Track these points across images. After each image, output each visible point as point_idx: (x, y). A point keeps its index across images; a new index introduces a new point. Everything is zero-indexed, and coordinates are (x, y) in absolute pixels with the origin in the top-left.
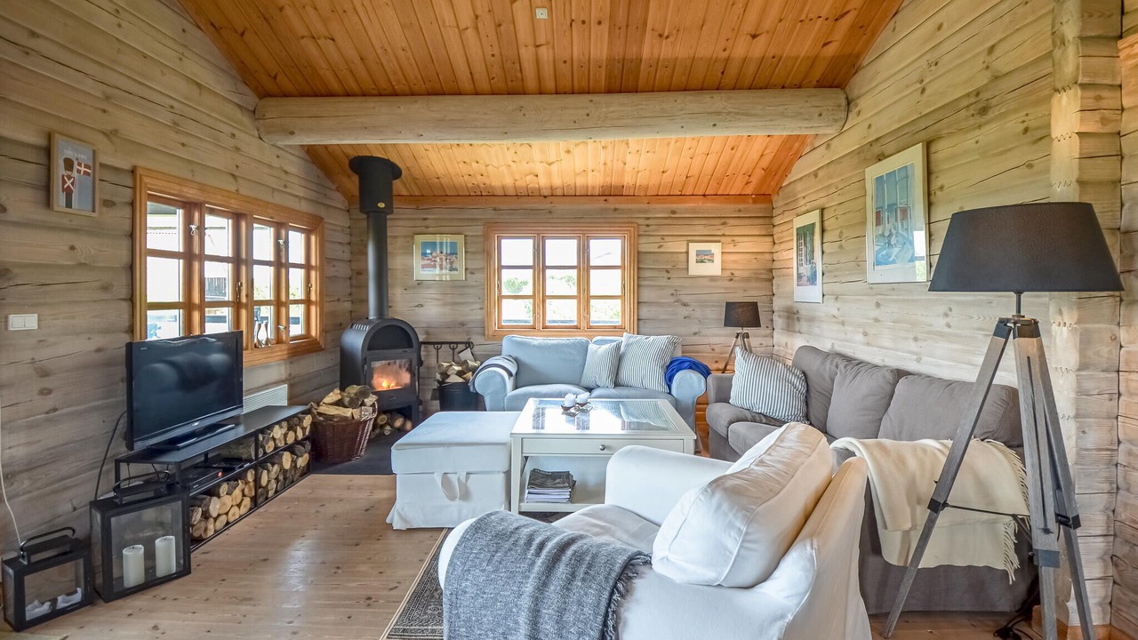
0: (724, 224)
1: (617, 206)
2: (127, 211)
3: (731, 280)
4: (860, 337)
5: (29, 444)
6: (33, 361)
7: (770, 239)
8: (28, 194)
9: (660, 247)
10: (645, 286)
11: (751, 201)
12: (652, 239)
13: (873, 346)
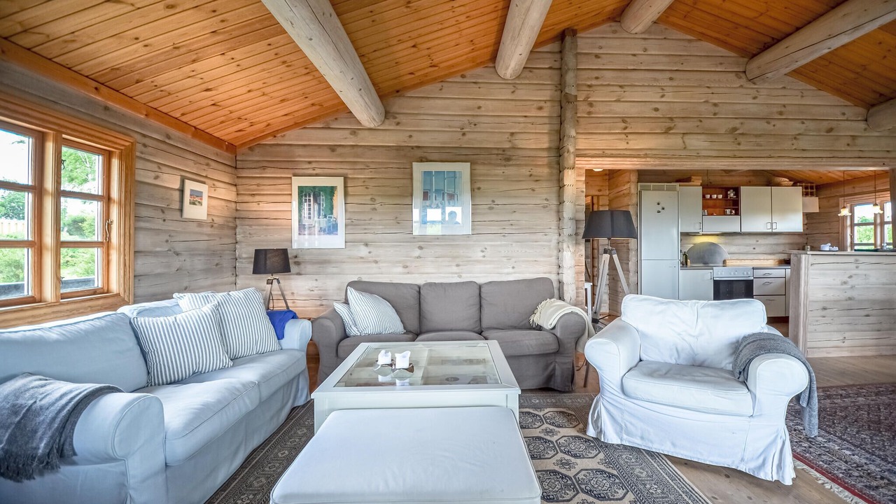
0: (208, 165)
1: (110, 104)
3: (212, 226)
4: (400, 269)
7: (234, 189)
9: (157, 178)
10: (141, 229)
11: (225, 147)
12: (149, 166)
13: (413, 273)
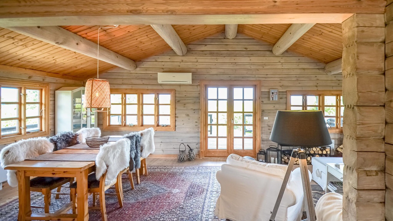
2: (285, 99)
5: (266, 137)
6: (267, 124)
8: (267, 99)
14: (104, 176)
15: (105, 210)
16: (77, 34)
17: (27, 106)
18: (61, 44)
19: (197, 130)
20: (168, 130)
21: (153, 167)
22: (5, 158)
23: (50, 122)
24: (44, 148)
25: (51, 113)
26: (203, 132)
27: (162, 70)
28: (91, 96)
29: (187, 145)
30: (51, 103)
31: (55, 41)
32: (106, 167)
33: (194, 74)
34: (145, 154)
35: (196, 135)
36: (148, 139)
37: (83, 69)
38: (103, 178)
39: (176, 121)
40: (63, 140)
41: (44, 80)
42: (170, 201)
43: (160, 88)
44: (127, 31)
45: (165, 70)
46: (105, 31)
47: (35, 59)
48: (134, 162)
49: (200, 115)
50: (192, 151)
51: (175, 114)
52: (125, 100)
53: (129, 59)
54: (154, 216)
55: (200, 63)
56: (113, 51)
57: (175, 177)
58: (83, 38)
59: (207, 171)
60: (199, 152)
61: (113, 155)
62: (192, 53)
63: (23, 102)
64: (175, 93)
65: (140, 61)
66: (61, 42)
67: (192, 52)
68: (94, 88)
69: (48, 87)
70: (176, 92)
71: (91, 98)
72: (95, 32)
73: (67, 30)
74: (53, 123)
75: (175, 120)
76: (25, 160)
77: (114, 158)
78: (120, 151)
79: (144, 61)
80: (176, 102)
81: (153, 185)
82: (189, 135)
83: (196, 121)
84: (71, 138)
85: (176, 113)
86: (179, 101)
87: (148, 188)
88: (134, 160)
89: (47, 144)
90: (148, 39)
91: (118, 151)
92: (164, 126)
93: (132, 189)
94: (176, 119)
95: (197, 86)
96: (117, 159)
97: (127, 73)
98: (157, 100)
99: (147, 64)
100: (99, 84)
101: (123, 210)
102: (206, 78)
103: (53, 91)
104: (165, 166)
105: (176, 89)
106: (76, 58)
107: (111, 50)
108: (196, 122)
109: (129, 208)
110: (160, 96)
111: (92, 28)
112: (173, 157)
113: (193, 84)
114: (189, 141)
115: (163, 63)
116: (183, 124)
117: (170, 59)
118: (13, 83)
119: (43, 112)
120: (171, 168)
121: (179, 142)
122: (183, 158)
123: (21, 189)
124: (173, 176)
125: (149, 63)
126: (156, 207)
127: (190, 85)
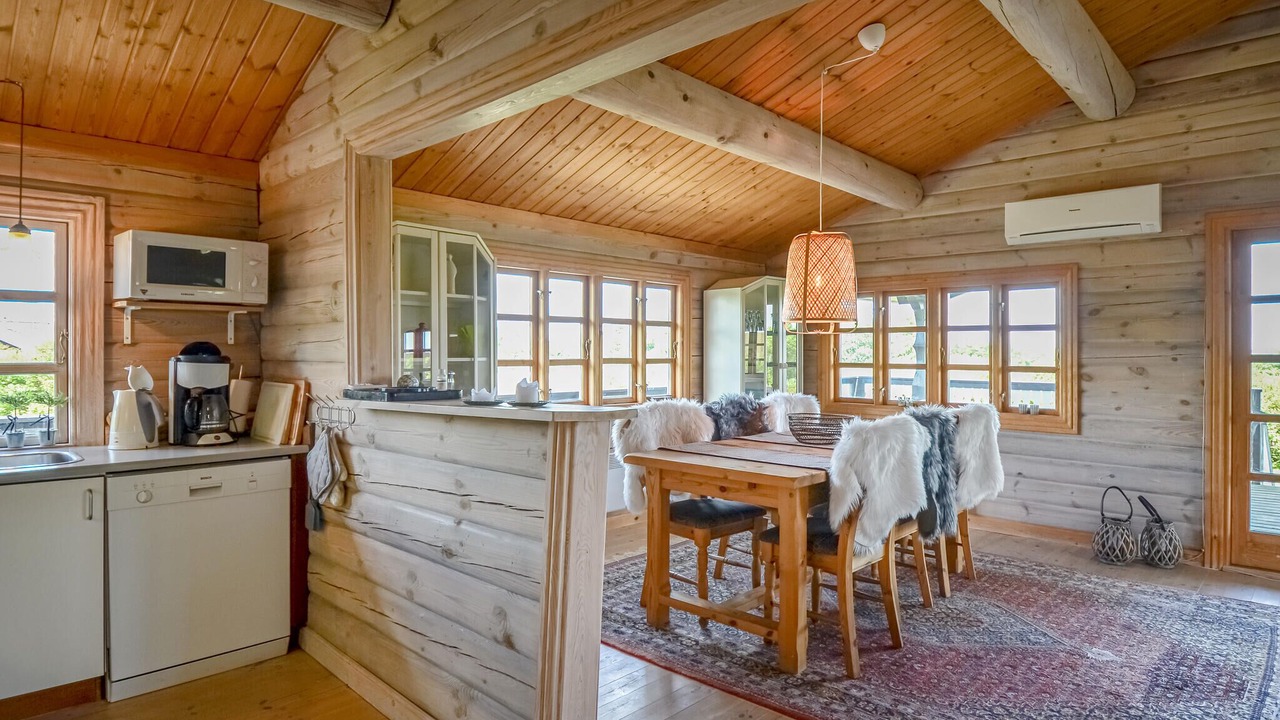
14: (851, 519)
15: (853, 636)
16: (763, 107)
17: (649, 328)
18: (731, 140)
19: (1187, 438)
20: (1049, 430)
21: (992, 557)
22: (624, 436)
23: (692, 377)
24: (694, 427)
25: (694, 352)
26: (1221, 448)
27: (1025, 193)
28: (805, 284)
29: (1141, 499)
30: (695, 324)
31: (717, 133)
32: (860, 492)
33: (1169, 187)
34: (969, 493)
35: (1185, 459)
36: (980, 440)
37: (769, 222)
38: (849, 528)
39: (1085, 395)
40: (732, 416)
41: (679, 262)
42: (1077, 680)
43: (1014, 262)
44: (905, 62)
45: (1032, 190)
46: (838, 77)
47: (666, 201)
48: (937, 505)
49: (1206, 370)
50: (1163, 529)
51: (1080, 366)
52: (883, 317)
53: (902, 169)
54: (1022, 710)
55: (1203, 137)
56: (855, 149)
57: (1093, 609)
58: (779, 115)
59: (1250, 620)
60: (1199, 536)
61: (880, 459)
62: (1163, 98)
63: (640, 319)
64: (1079, 279)
65: (939, 172)
66: (728, 135)
67: (1160, 95)
68: (813, 260)
69: (688, 281)
70: (1084, 275)
71: (805, 289)
72: (812, 88)
73: (742, 98)
74: (697, 381)
75: (1081, 392)
76: (660, 449)
77: (881, 469)
78: (898, 448)
79: (952, 170)
80: (1085, 315)
81: (1002, 614)
82: (1146, 457)
83: (1184, 397)
84: (748, 412)
85: (1084, 361)
86: (1095, 312)
87: (986, 619)
88: (938, 502)
89: (700, 418)
90: (975, 76)
91: (894, 449)
92: (1029, 412)
93: (926, 605)
94: (1085, 385)
95: (1188, 239)
96: (889, 474)
97: (892, 222)
98: (1000, 311)
99: (962, 180)
100: (824, 247)
101: (905, 656)
102: (1237, 198)
103: (698, 291)
104: (1041, 565)
105: (1084, 263)
106: (754, 187)
107: (849, 146)
108: (1185, 403)
109: (924, 657)
110: (1012, 294)
111: (803, 78)
112: (1071, 539)
113: (1165, 235)
114: (1147, 485)
115: (1026, 165)
116: (1118, 409)
117: (1054, 142)
118: (624, 271)
119: (679, 347)
120: (1066, 576)
121: (1099, 480)
122: (1122, 550)
123: (653, 521)
124: (1083, 604)
125: (972, 173)
126: (1023, 682)
127: (1152, 239)
